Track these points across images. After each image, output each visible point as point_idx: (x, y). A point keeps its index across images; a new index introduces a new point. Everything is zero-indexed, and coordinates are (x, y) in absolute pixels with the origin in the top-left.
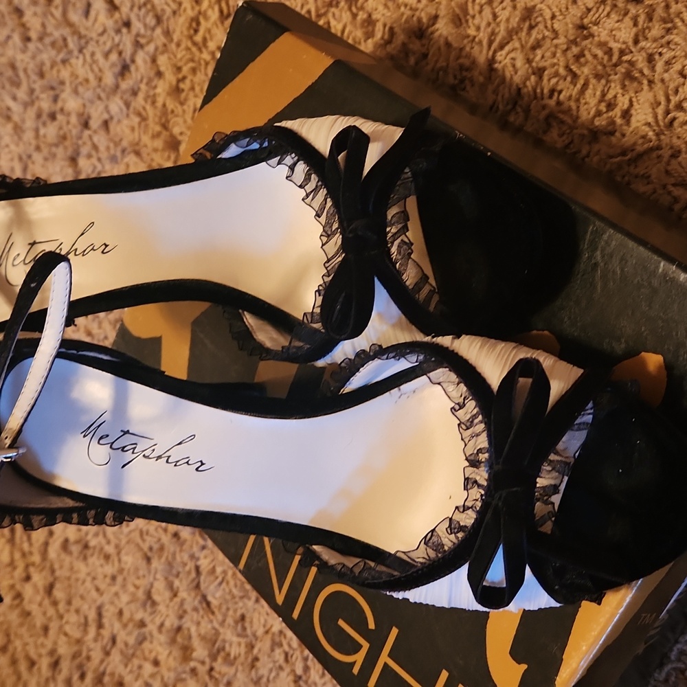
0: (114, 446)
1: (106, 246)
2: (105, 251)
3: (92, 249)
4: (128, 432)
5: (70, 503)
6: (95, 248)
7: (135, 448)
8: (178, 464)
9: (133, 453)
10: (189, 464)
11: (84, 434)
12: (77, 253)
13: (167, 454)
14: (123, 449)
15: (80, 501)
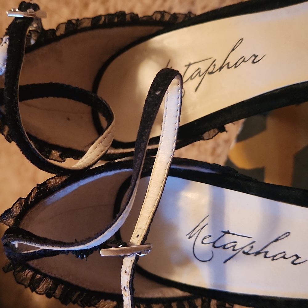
0: (216, 245)
1: (256, 56)
2: (255, 61)
3: (244, 61)
4: (228, 232)
5: (179, 293)
6: (246, 60)
7: (235, 245)
8: (275, 258)
9: (234, 250)
10: (285, 258)
11: (189, 236)
12: (230, 66)
13: (265, 250)
14: (224, 247)
15: (189, 292)
